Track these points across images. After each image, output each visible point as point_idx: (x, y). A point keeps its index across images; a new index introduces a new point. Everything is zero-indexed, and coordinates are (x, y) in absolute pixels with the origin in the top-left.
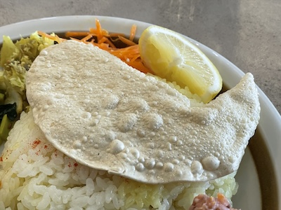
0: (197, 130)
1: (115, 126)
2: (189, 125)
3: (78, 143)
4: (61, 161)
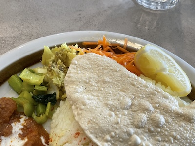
0: (188, 127)
1: (132, 124)
2: (183, 123)
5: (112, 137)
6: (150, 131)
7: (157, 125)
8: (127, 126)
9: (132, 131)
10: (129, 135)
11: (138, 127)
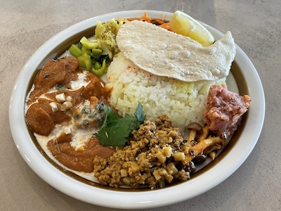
0: (208, 57)
1: (168, 57)
2: (204, 55)
3: (151, 65)
4: (143, 75)
5: (153, 65)
6: (180, 61)
7: (185, 56)
8: (164, 58)
9: (167, 61)
10: (166, 63)
11: (172, 59)
